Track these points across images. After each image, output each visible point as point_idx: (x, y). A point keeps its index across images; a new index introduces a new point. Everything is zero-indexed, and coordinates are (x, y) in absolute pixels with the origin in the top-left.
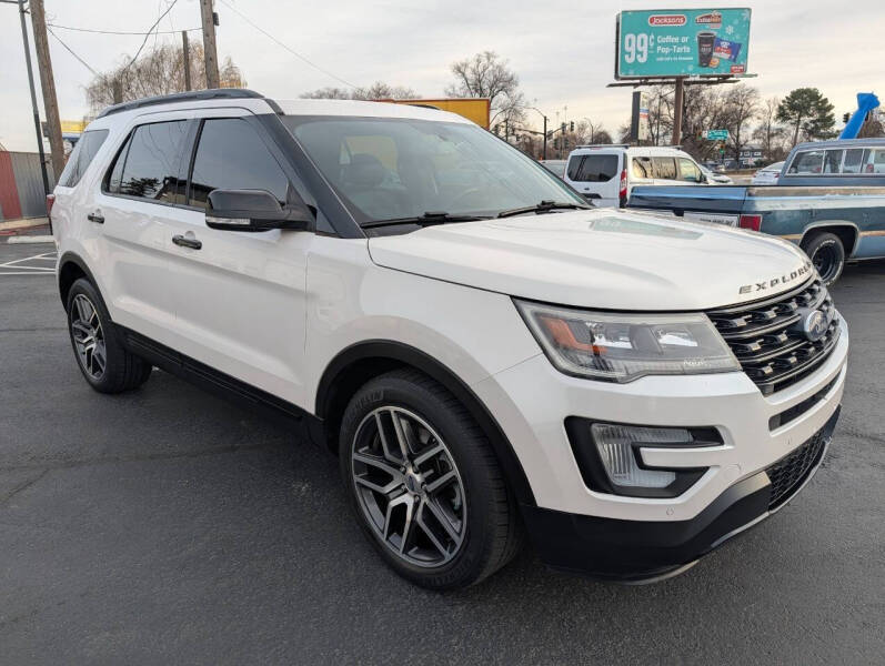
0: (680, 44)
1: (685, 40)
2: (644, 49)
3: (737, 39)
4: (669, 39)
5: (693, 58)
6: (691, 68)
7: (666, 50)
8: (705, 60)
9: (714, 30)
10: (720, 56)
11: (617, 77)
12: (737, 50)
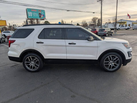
0: (36, 14)
1: (37, 13)
2: (31, 14)
3: (44, 14)
4: (34, 13)
5: (39, 16)
6: (38, 18)
7: (35, 15)
8: (40, 17)
9: (40, 12)
10: (42, 16)
11: (28, 18)
12: (44, 16)
